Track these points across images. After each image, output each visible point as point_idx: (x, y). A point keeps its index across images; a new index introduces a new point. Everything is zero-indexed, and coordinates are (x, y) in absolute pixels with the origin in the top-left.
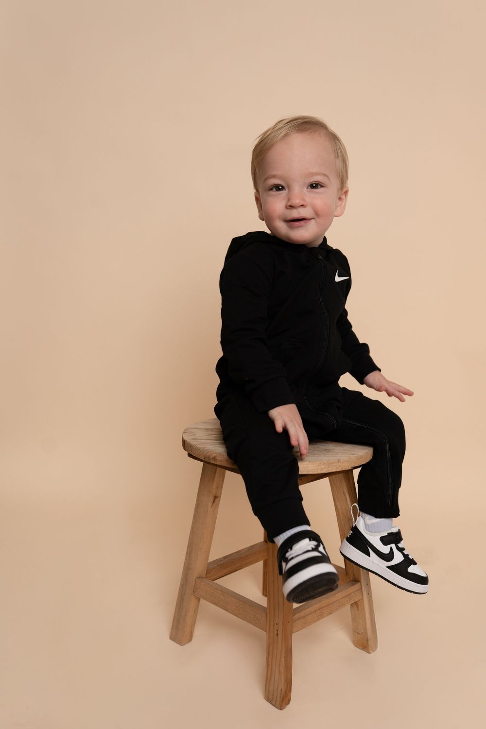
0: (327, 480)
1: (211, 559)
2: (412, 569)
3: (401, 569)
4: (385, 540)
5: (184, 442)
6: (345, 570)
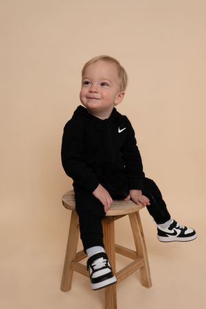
2: (186, 233)
3: (182, 235)
4: (170, 228)
5: (63, 202)
6: (137, 253)
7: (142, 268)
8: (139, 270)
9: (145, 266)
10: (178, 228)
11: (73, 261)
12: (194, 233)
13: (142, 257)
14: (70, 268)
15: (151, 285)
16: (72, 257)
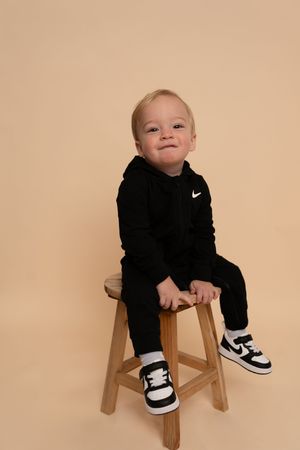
0: (194, 307)
1: (125, 359)
2: (254, 359)
3: (247, 359)
4: (237, 341)
5: (106, 288)
6: (207, 362)
7: (215, 382)
8: (210, 385)
9: (218, 380)
10: (248, 347)
11: (119, 372)
12: (267, 365)
13: (215, 368)
14: (115, 380)
15: (227, 408)
16: (117, 365)
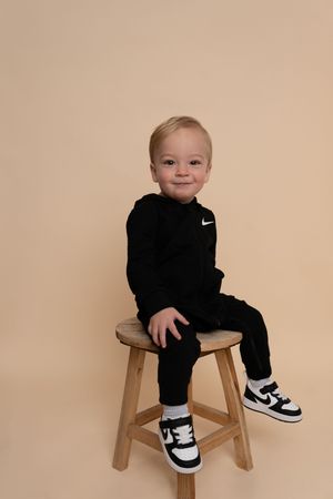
0: (213, 354)
2: (284, 407)
3: (277, 408)
4: (263, 391)
6: (229, 415)
7: (237, 437)
8: (232, 440)
9: (241, 435)
10: (276, 396)
11: (131, 424)
12: (298, 413)
13: (237, 422)
14: (128, 435)
15: (252, 467)
16: (130, 418)
